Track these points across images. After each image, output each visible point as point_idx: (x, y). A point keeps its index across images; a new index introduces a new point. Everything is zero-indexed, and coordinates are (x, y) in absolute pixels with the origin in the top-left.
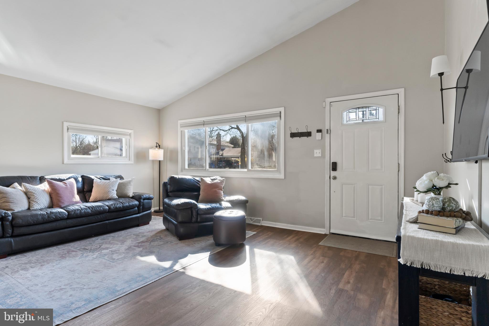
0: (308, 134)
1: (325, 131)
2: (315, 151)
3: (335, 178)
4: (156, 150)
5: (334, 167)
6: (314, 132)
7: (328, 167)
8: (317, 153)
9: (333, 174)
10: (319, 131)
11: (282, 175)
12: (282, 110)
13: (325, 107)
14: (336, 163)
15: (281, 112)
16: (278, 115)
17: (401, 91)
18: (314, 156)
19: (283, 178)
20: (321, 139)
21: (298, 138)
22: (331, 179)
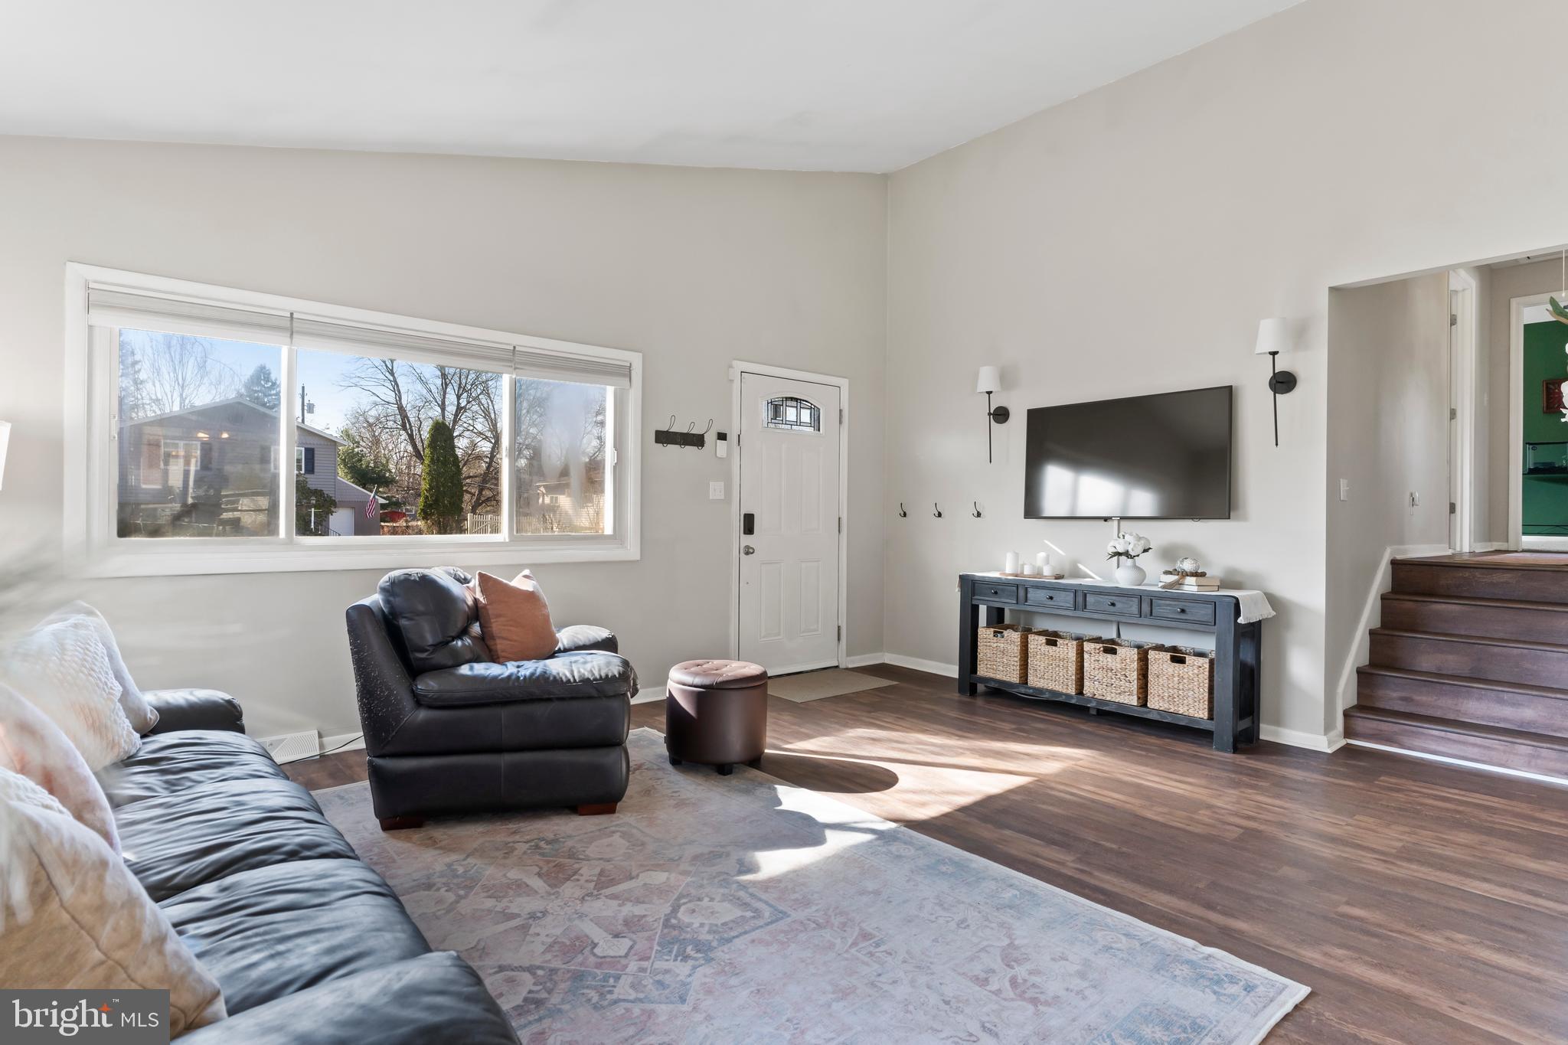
0: (697, 441)
1: (732, 437)
2: (712, 485)
3: (749, 551)
5: (749, 524)
6: (711, 438)
7: (738, 524)
8: (716, 490)
9: (747, 540)
10: (722, 437)
11: (631, 550)
12: (636, 360)
13: (732, 381)
14: (752, 516)
15: (633, 367)
16: (625, 372)
17: (844, 383)
18: (711, 498)
19: (638, 557)
20: (725, 456)
21: (678, 446)
22: (742, 554)
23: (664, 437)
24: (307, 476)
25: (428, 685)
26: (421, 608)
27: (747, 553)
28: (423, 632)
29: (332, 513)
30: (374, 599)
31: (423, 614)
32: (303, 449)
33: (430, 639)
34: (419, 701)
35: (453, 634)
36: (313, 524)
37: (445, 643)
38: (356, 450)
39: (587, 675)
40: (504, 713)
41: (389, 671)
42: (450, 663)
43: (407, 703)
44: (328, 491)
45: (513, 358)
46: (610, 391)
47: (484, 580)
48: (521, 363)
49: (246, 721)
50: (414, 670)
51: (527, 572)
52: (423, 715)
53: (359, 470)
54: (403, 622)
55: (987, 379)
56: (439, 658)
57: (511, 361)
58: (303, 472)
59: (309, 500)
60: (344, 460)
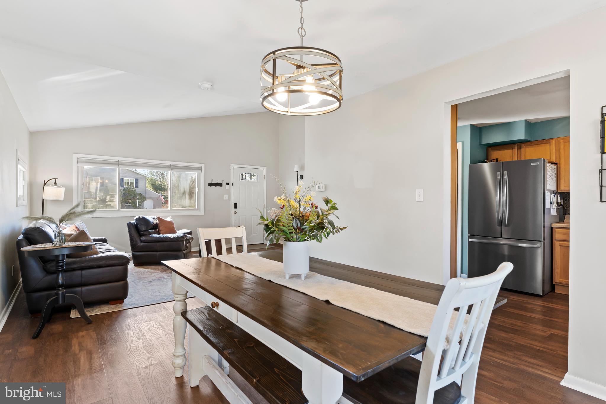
0: (221, 185)
1: (231, 184)
2: (225, 196)
3: (236, 213)
4: (55, 187)
5: (236, 206)
6: (224, 184)
7: (232, 206)
8: (226, 197)
9: (235, 210)
10: (227, 184)
11: (202, 213)
12: (203, 166)
13: (230, 169)
14: (237, 204)
15: (202, 167)
16: (200, 169)
17: (265, 168)
18: (224, 199)
19: (203, 214)
20: (228, 188)
21: (215, 187)
22: (234, 214)
23: (211, 184)
24: (136, 188)
25: (143, 238)
26: (142, 223)
27: (235, 213)
28: (143, 228)
29: (144, 201)
30: (133, 221)
31: (142, 224)
32: (135, 179)
33: (144, 229)
34: (142, 241)
35: (149, 228)
36: (138, 205)
37: (147, 230)
38: (154, 178)
39: (175, 237)
40: (158, 244)
41: (136, 236)
42: (148, 234)
43: (139, 241)
44: (143, 194)
45: (171, 167)
46: (197, 173)
47: (159, 218)
48: (172, 168)
49: (108, 242)
50: (141, 235)
51: (170, 217)
52: (142, 244)
53: (155, 185)
54: (139, 226)
55: (296, 168)
56: (146, 233)
57: (170, 168)
58: (134, 187)
59: (136, 197)
60: (150, 182)
